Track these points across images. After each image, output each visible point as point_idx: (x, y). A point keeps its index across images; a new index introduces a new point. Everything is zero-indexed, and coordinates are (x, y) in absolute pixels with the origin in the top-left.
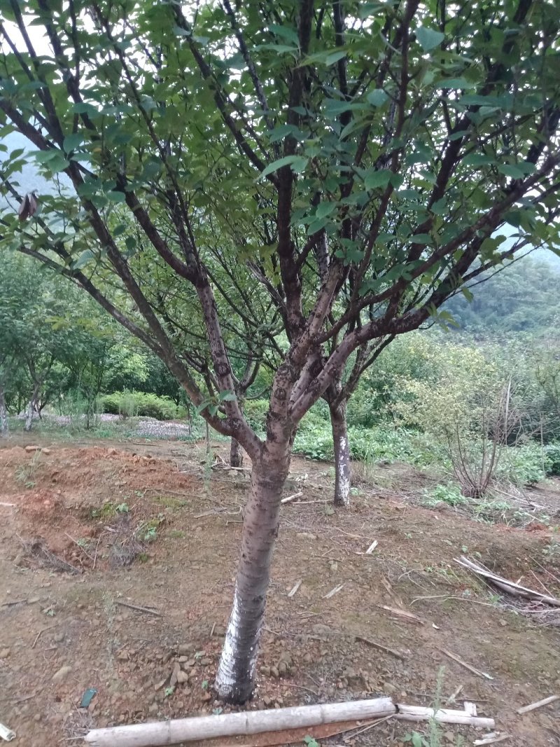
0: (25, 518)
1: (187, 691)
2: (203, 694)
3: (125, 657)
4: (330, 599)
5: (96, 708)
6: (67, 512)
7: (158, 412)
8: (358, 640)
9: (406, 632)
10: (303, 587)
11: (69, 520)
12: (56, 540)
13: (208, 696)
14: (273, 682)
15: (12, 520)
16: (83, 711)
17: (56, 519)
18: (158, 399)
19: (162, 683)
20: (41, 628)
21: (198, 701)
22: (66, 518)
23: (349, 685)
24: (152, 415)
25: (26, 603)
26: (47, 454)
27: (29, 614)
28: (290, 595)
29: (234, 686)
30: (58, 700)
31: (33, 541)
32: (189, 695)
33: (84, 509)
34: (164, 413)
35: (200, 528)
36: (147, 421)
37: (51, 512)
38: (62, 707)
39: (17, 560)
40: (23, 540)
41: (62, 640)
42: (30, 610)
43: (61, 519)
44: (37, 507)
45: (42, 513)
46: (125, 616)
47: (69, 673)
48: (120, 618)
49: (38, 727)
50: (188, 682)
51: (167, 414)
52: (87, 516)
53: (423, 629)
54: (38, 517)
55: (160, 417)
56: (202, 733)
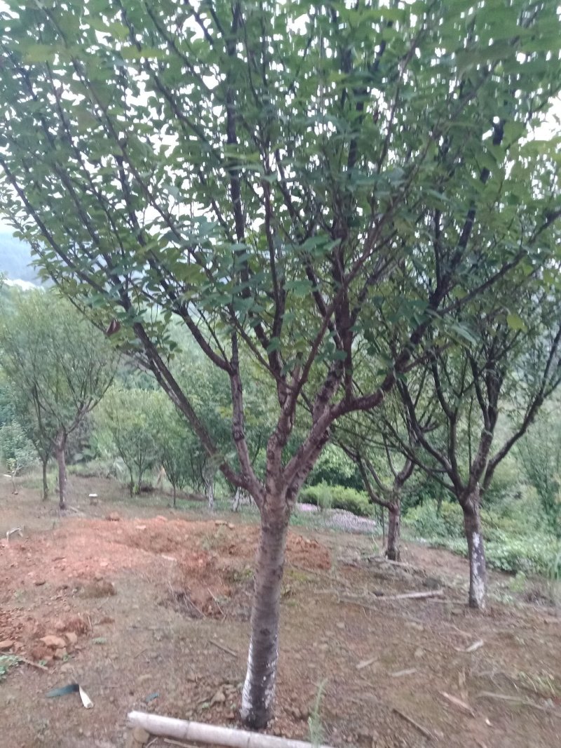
0: (180, 571)
1: (219, 709)
2: (229, 713)
3: (193, 679)
4: (395, 678)
5: (153, 705)
6: (215, 572)
7: (356, 507)
8: (395, 711)
9: (450, 717)
10: (377, 664)
11: (215, 579)
12: (200, 593)
13: (232, 715)
14: (292, 721)
15: (170, 571)
16: (143, 704)
17: (205, 576)
18: (358, 494)
19: (205, 699)
20: (147, 646)
21: (224, 717)
22: (212, 577)
23: (357, 741)
24: (349, 509)
25: (147, 628)
26: (231, 529)
27: (144, 636)
28: (359, 666)
29: (251, 710)
30: (132, 694)
31: (181, 590)
32: (220, 712)
33: (228, 572)
34: (362, 509)
35: (314, 602)
36: (342, 514)
37: (203, 569)
38: (131, 698)
39: (159, 600)
40: (172, 588)
41: (156, 658)
42: (146, 634)
43: (209, 577)
44: (192, 564)
45: (194, 570)
46: (210, 652)
47: (148, 679)
48: (206, 652)
49: (110, 706)
50: (224, 703)
51: (366, 509)
52: (230, 578)
53: (472, 720)
54: (191, 572)
55: (358, 512)
56: (211, 738)
